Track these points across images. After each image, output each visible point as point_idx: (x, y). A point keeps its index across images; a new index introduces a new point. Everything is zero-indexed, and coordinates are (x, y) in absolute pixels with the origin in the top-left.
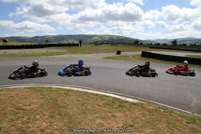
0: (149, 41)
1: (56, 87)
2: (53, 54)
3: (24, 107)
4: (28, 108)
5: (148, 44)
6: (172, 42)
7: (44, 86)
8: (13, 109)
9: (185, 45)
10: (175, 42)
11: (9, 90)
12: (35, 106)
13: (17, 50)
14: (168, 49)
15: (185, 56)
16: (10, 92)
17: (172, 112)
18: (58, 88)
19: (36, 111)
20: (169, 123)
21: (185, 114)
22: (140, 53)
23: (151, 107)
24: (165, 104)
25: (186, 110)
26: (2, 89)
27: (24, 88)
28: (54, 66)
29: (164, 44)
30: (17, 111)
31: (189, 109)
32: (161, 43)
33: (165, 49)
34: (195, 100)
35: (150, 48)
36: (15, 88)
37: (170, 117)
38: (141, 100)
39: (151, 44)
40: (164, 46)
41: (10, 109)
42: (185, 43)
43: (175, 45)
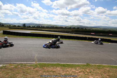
0: (8, 24)
5: (8, 26)
6: (23, 25)
9: (30, 27)
10: (24, 25)
14: (21, 29)
15: (30, 33)
17: (25, 65)
20: (24, 73)
21: (32, 64)
22: (2, 32)
23: (12, 66)
24: (21, 61)
25: (33, 62)
29: (18, 26)
31: (34, 61)
32: (17, 25)
33: (19, 29)
34: (36, 56)
35: (9, 28)
37: (25, 69)
38: (5, 64)
39: (10, 26)
40: (19, 27)
42: (30, 25)
43: (24, 27)
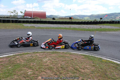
1: (106, 59)
2: (105, 30)
3: (80, 70)
4: (83, 71)
7: (96, 56)
8: (73, 69)
11: (71, 54)
12: (88, 71)
13: (78, 25)
16: (71, 56)
18: (108, 61)
19: (88, 75)
26: (67, 53)
27: (81, 54)
28: (106, 40)
30: (75, 71)
36: (74, 54)
41: (71, 68)
